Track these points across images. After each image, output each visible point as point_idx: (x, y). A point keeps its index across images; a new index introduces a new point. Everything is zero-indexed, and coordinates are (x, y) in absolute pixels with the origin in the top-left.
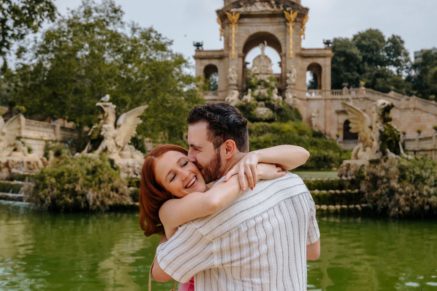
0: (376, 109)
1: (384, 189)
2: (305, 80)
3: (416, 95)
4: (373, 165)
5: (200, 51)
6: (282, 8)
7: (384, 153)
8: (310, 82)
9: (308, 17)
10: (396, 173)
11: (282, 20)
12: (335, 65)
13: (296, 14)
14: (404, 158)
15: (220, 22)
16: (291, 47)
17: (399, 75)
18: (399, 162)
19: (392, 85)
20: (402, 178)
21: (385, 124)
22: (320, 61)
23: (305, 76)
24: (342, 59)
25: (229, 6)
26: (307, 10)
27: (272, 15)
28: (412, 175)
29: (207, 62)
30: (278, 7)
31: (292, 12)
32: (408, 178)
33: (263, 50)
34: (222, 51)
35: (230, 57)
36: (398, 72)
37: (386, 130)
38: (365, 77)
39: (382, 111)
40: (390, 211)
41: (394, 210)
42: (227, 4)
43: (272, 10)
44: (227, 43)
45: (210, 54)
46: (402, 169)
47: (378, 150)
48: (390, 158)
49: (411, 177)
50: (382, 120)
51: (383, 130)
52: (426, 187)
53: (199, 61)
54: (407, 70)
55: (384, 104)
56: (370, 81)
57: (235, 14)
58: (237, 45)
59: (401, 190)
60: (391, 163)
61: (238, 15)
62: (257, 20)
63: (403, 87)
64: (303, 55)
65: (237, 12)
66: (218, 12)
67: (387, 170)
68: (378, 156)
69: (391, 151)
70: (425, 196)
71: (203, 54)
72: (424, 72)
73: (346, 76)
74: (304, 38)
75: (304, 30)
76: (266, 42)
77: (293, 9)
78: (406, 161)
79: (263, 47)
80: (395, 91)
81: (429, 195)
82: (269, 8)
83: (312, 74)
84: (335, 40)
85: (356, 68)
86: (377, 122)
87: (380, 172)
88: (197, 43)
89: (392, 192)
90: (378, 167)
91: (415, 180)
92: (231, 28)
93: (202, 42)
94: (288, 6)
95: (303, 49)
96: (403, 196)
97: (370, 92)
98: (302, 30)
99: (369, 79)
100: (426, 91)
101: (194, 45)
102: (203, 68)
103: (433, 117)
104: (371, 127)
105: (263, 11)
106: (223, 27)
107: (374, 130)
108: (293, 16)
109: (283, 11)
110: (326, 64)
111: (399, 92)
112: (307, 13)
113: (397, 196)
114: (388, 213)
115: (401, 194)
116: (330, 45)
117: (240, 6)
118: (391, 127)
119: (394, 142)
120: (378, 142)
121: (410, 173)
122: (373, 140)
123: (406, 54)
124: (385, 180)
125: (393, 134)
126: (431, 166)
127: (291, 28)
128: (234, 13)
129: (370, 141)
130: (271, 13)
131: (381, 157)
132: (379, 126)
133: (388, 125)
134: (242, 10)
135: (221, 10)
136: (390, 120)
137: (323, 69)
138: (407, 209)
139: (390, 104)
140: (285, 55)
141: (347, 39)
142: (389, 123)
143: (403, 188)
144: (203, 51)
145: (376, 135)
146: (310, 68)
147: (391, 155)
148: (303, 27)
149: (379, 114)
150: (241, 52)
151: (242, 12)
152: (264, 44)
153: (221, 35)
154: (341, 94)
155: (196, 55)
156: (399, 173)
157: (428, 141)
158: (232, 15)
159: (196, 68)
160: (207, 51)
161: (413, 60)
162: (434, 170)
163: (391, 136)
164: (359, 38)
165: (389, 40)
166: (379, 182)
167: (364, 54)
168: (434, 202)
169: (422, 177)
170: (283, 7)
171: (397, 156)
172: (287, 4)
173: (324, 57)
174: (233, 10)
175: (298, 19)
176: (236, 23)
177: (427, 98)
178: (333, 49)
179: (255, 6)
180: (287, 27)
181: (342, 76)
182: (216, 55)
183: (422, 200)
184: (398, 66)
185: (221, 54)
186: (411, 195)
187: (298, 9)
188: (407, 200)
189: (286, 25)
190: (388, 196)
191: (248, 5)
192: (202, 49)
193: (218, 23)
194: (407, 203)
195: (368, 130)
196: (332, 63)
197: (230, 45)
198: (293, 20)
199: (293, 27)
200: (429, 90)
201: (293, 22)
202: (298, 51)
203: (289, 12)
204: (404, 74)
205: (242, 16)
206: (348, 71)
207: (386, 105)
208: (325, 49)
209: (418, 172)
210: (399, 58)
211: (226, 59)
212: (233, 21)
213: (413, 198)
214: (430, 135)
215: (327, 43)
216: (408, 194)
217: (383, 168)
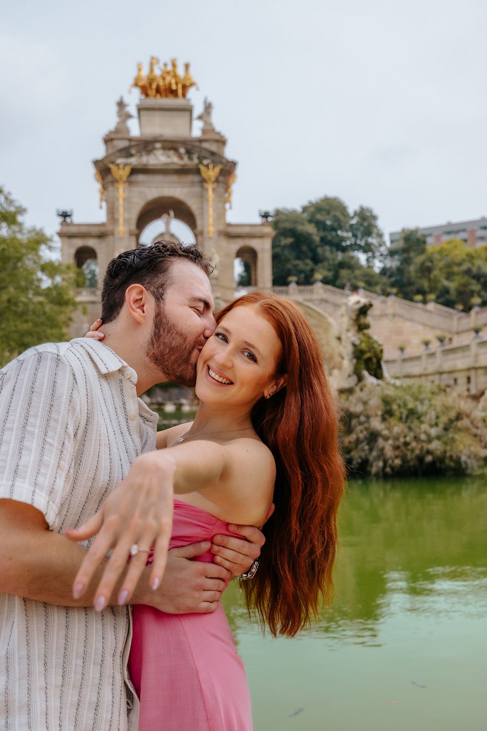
0: (347, 311)
1: (361, 432)
2: (233, 273)
3: (396, 295)
4: (344, 396)
5: (68, 225)
6: (196, 161)
7: (360, 379)
8: (240, 275)
9: (235, 176)
10: (378, 407)
11: (196, 178)
12: (278, 250)
13: (217, 170)
14: (388, 384)
15: (100, 180)
16: (211, 221)
17: (369, 267)
18: (382, 390)
19: (362, 280)
20: (388, 414)
21: (361, 333)
22: (254, 243)
23: (232, 266)
24: (289, 241)
25: (113, 154)
26: (234, 164)
27: (182, 171)
28: (402, 410)
29: (79, 243)
30: (190, 158)
31: (211, 166)
32: (398, 414)
33: (167, 224)
34: (103, 225)
35: (116, 235)
36: (368, 260)
37: (362, 342)
38: (323, 268)
39: (356, 313)
40: (371, 466)
41: (377, 465)
42: (110, 151)
43: (181, 162)
44: (112, 212)
45: (83, 230)
46: (386, 401)
47: (351, 373)
48: (369, 385)
49: (401, 413)
50: (356, 328)
51: (357, 342)
52: (425, 427)
53: (66, 240)
54: (381, 258)
55: (358, 302)
56: (330, 274)
57: (124, 169)
58: (127, 217)
59: (386, 432)
60: (370, 393)
61: (128, 170)
62: (159, 178)
63: (377, 284)
64: (229, 234)
65: (125, 165)
66: (96, 163)
67: (365, 403)
68: (351, 382)
69: (370, 374)
70: (423, 441)
71: (73, 230)
72: (407, 261)
73: (296, 266)
74: (231, 208)
75: (230, 196)
76: (172, 213)
77: (213, 162)
78: (392, 389)
79: (167, 220)
80: (364, 289)
81: (430, 440)
82: (175, 159)
83: (243, 264)
84: (278, 212)
85: (310, 254)
86: (348, 330)
87: (355, 406)
88: (63, 212)
89: (373, 437)
90: (353, 398)
91: (407, 417)
92: (118, 189)
93: (72, 211)
94: (205, 158)
95: (229, 225)
96: (390, 442)
97: (329, 290)
98: (226, 195)
99: (329, 270)
100: (408, 289)
101: (59, 215)
102: (73, 251)
103: (420, 328)
104: (339, 339)
105: (168, 164)
106: (104, 188)
107: (344, 343)
108: (212, 173)
109: (197, 165)
110: (264, 249)
111: (371, 291)
112: (234, 170)
113: (381, 442)
114: (369, 469)
115: (386, 439)
116: (270, 219)
117: (131, 155)
118: (369, 337)
119: (374, 360)
120: (351, 360)
121: (399, 406)
122: (343, 358)
123: (380, 235)
124: (362, 419)
125: (373, 348)
126: (429, 395)
127: (210, 192)
128: (121, 166)
129: (337, 359)
130: (178, 167)
131: (356, 385)
132: (352, 337)
133: (364, 334)
134: (134, 161)
135: (102, 161)
136: (367, 327)
137: (260, 256)
138: (398, 462)
139: (368, 304)
140: (202, 233)
141: (294, 212)
142: (366, 331)
143: (389, 429)
144: (72, 224)
145: (347, 350)
146: (240, 253)
147: (370, 380)
148: (230, 190)
149: (351, 319)
150: (133, 227)
151: (135, 166)
152: (169, 214)
153: (101, 200)
154: (287, 293)
155: (61, 230)
156: (382, 407)
157: (416, 363)
158: (119, 168)
159: (62, 251)
160: (79, 225)
161: (388, 244)
162: (433, 402)
163: (369, 351)
164: (312, 209)
165: (356, 214)
166: (354, 422)
167: (322, 234)
168: (437, 449)
169: (417, 413)
170: (198, 158)
171: (380, 382)
172: (203, 154)
173: (262, 236)
174: (120, 161)
175: (221, 179)
176: (125, 182)
177: (411, 300)
178: (275, 225)
179: (155, 155)
180: (205, 190)
181: (289, 266)
182: (95, 230)
183: (419, 447)
184: (369, 251)
185: (102, 229)
186: (402, 440)
187: (221, 163)
188: (396, 448)
189: (202, 187)
190: (368, 444)
191: (144, 153)
192: (71, 221)
193: (98, 180)
194: (397, 453)
195: (334, 343)
196: (274, 246)
197: (116, 216)
198: (213, 179)
199: (214, 190)
200: (414, 288)
201: (214, 182)
202: (222, 228)
203: (207, 166)
204: (378, 265)
205: (134, 171)
206: (298, 258)
207: (361, 305)
208: (263, 225)
209: (411, 405)
210: (370, 240)
211: (110, 238)
212: (121, 178)
213: (406, 444)
214: (418, 354)
215: (266, 216)
216: (397, 438)
217: (360, 400)
